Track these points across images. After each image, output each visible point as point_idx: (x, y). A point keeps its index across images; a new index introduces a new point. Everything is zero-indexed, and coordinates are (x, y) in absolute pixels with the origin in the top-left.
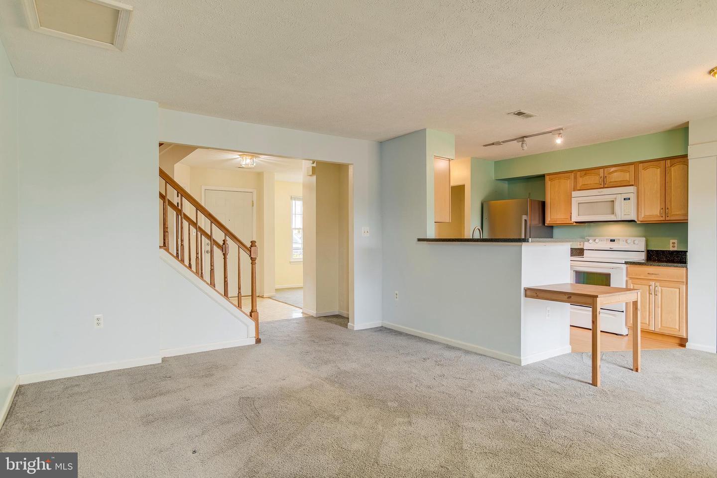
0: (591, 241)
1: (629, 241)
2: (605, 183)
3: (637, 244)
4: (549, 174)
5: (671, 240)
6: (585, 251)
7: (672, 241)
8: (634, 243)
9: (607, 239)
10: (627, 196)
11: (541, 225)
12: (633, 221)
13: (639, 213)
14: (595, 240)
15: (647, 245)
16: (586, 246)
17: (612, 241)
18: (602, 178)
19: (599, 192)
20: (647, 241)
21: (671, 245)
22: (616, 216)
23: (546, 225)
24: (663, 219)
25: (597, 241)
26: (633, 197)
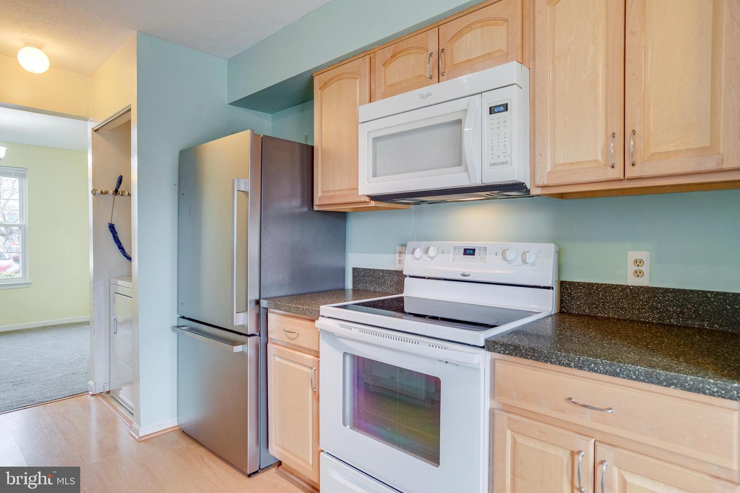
0: (418, 253)
1: (510, 255)
2: (441, 71)
3: (533, 265)
4: (321, 69)
5: (630, 253)
6: (407, 280)
7: (633, 255)
8: (524, 262)
9: (455, 248)
10: (496, 99)
11: (305, 209)
12: (519, 187)
13: (538, 158)
14: (426, 251)
15: (559, 268)
16: (410, 265)
17: (470, 252)
18: (435, 56)
19: (422, 97)
20: (559, 254)
21: (632, 268)
22: (466, 170)
23: (316, 208)
24: (617, 173)
25: (432, 252)
26: (516, 98)
